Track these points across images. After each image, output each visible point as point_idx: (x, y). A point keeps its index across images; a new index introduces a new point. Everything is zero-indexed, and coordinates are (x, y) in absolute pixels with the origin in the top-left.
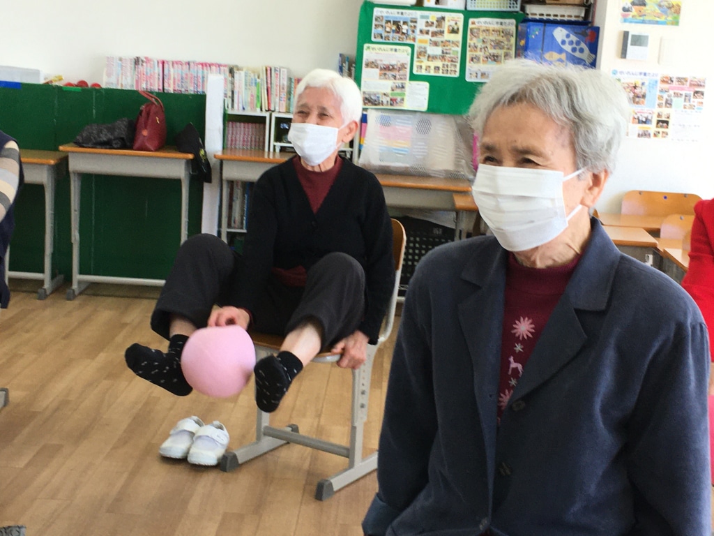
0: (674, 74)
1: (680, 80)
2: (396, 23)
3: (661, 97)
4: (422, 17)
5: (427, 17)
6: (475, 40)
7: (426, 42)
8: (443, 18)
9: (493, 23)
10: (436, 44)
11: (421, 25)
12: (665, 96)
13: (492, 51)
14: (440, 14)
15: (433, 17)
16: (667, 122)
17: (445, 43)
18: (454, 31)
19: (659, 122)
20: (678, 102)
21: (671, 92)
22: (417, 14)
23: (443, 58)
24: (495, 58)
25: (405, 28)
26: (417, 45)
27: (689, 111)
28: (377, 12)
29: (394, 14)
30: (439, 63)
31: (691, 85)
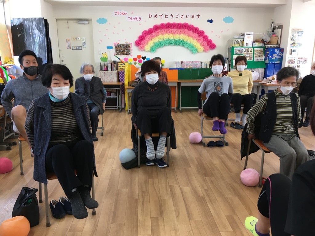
0: (301, 57)
1: (302, 58)
2: (239, 50)
3: (298, 62)
4: (244, 49)
5: (245, 49)
6: (256, 53)
7: (245, 54)
8: (249, 49)
9: (259, 49)
10: (248, 54)
11: (244, 50)
12: (299, 62)
13: (259, 55)
14: (248, 48)
15: (247, 48)
16: (299, 67)
17: (249, 54)
18: (251, 51)
19: (297, 67)
20: (301, 63)
21: (300, 61)
22: (243, 48)
23: (249, 57)
24: (260, 56)
25: (241, 51)
26: (244, 54)
27: (303, 64)
28: (235, 48)
29: (238, 48)
30: (249, 58)
31: (304, 59)
